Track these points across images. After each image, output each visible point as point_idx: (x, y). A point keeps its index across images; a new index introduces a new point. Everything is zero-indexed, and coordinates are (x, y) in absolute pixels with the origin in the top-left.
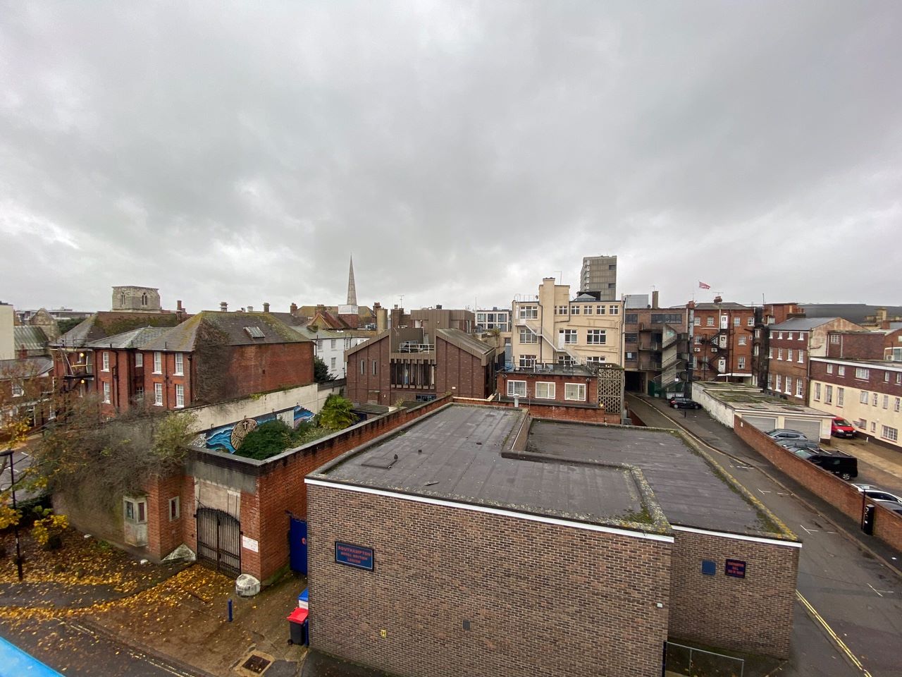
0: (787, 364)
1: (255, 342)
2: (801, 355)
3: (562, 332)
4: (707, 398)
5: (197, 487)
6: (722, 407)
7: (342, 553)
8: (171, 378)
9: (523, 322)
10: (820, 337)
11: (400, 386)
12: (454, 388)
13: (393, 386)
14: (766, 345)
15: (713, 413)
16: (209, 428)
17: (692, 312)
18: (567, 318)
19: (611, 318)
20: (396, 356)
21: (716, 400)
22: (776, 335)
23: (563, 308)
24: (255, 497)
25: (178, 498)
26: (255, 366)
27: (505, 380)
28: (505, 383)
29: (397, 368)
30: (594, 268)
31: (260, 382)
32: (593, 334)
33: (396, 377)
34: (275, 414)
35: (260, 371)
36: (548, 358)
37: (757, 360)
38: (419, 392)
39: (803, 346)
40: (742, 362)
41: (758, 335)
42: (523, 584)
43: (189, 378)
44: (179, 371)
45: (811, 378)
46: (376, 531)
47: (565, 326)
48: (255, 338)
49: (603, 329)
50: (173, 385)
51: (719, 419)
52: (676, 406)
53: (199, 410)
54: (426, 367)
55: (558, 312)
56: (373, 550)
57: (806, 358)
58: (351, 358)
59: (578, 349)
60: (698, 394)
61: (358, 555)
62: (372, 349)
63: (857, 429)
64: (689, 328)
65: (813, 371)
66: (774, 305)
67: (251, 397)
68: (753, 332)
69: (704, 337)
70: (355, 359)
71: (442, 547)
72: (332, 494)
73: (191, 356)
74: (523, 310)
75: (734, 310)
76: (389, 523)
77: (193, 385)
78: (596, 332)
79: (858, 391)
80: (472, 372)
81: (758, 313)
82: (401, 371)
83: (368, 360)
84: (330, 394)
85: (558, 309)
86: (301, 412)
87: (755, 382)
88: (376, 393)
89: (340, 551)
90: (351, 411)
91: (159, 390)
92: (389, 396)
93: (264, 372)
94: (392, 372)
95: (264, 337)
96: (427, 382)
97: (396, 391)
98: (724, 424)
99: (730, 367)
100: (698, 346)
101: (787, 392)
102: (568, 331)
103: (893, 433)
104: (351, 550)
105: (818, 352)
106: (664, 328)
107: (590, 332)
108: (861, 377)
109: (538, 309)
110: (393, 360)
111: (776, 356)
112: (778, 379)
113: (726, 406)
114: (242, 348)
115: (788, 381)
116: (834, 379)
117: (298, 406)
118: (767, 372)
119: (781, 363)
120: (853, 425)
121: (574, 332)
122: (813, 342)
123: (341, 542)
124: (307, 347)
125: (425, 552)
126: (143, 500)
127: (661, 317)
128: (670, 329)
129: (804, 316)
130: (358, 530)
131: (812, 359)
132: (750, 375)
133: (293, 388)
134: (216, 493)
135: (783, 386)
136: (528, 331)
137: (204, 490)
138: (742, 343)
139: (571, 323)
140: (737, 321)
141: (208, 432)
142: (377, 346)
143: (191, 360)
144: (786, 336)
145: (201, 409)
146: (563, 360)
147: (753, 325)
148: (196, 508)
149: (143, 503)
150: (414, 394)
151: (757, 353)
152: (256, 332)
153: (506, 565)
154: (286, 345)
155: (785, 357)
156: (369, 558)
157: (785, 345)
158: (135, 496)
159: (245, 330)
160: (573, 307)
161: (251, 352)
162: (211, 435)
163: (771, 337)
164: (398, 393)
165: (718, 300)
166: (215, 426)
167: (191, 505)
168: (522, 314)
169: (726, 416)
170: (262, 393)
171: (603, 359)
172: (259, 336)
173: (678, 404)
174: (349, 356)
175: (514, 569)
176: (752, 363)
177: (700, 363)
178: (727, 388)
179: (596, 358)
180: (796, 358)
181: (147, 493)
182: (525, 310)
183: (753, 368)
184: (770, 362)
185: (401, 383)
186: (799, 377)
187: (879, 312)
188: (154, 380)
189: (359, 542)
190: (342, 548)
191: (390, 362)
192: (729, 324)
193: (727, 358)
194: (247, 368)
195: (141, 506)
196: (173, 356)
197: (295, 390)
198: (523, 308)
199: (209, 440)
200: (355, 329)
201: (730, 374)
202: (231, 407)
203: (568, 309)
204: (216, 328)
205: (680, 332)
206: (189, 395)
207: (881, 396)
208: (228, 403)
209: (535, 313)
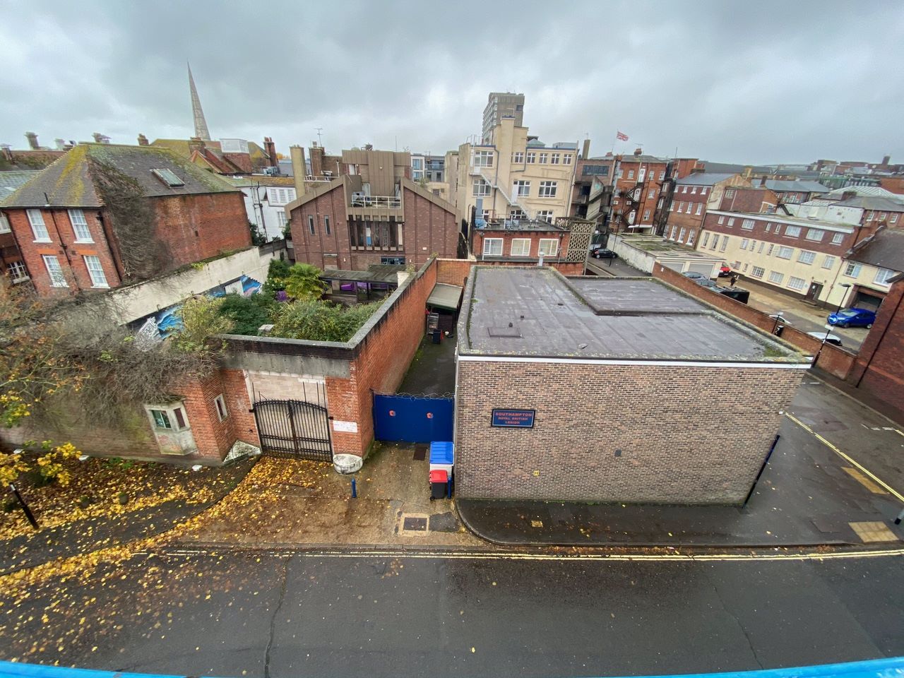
0: (686, 217)
1: (175, 192)
2: (700, 207)
3: (516, 183)
4: (625, 248)
5: (247, 380)
6: (643, 256)
7: (499, 418)
8: (71, 248)
9: (477, 171)
10: (719, 192)
11: (361, 248)
12: (425, 248)
13: (354, 248)
14: (669, 198)
15: (631, 261)
16: (156, 310)
17: (619, 164)
18: (521, 168)
19: (565, 169)
20: (355, 212)
21: (636, 249)
22: (681, 189)
23: (519, 156)
24: (350, 381)
25: (221, 396)
26: (186, 225)
27: (482, 238)
28: (482, 241)
29: (356, 226)
30: (502, 107)
31: (195, 247)
32: (545, 186)
33: (356, 239)
34: (223, 286)
35: (192, 232)
36: (502, 213)
37: (660, 212)
38: (385, 255)
39: (704, 200)
40: (648, 214)
41: (665, 189)
42: (677, 416)
43: (106, 246)
44: (81, 237)
45: (703, 228)
46: (541, 394)
47: (519, 177)
48: (173, 186)
49: (554, 181)
50: (78, 257)
51: (637, 266)
52: (598, 256)
53: (137, 289)
54: (392, 224)
55: (514, 159)
56: (535, 411)
57: (704, 210)
58: (295, 214)
59: (529, 202)
60: (614, 244)
61: (518, 417)
62: (322, 202)
63: (732, 269)
64: (613, 180)
65: (708, 222)
66: (682, 160)
67: (192, 267)
68: (661, 186)
69: (623, 190)
70: (300, 216)
71: (608, 399)
72: (491, 368)
73: (100, 213)
74: (477, 156)
75: (651, 164)
76: (555, 386)
77: (118, 258)
78: (549, 184)
79: (740, 239)
80: (445, 231)
81: (669, 168)
82: (361, 231)
83: (318, 217)
84: (271, 259)
85: (514, 156)
86: (249, 282)
87: (653, 231)
88: (334, 257)
89: (497, 417)
90: (320, 278)
91: (54, 265)
92: (349, 260)
93: (197, 233)
94: (351, 230)
95: (183, 185)
96: (394, 242)
97: (357, 254)
98: (642, 271)
99: (639, 219)
100: (616, 199)
101: (680, 241)
102: (522, 183)
103: (761, 272)
104: (510, 414)
105: (713, 207)
106: (594, 181)
107: (542, 183)
108: (746, 227)
109: (495, 155)
110: (351, 217)
111: (676, 209)
112: (674, 229)
113: (647, 254)
114: (163, 201)
115: (683, 231)
116: (724, 229)
117: (244, 276)
118: (666, 223)
119: (680, 216)
120: (730, 267)
121: (528, 183)
122: (712, 197)
123: (498, 409)
124: (236, 198)
125: (590, 405)
126: (178, 405)
127: (601, 167)
128: (598, 181)
129: (703, 171)
130: (521, 396)
131: (708, 211)
132: (650, 226)
133: (234, 253)
134: (279, 384)
135: (676, 237)
136: (484, 182)
137: (259, 383)
138: (651, 196)
139: (526, 173)
140: (652, 174)
141: (157, 315)
142: (328, 198)
143: (101, 219)
144: (690, 190)
145: (139, 286)
146: (518, 213)
147: (662, 179)
148: (251, 403)
149: (180, 409)
150: (379, 256)
151: (660, 206)
152: (170, 177)
153: (666, 404)
154: (214, 196)
155: (685, 209)
156: (530, 418)
157: (688, 198)
158: (168, 403)
159: (154, 174)
160: (530, 154)
161: (175, 205)
162: (160, 319)
163: (676, 191)
164: (360, 256)
165: (638, 153)
166: (162, 307)
167: (243, 400)
168: (477, 160)
169: (646, 263)
170: (202, 261)
171: (551, 213)
172: (176, 183)
173: (600, 254)
174: (291, 211)
175: (674, 405)
176: (654, 216)
177: (616, 215)
178: (638, 238)
179: (545, 213)
180: (694, 210)
181: (181, 396)
182: (480, 156)
183: (655, 220)
184: (670, 215)
185: (361, 244)
186: (693, 228)
187: (746, 169)
188: (40, 251)
189: (519, 406)
190: (500, 414)
191: (348, 219)
192: (645, 178)
193: (637, 210)
194: (175, 229)
195: (177, 411)
196: (64, 214)
197: (237, 256)
198: (478, 153)
199: (159, 325)
200: (249, 174)
201: (637, 226)
202: (174, 281)
203: (524, 156)
204: (114, 169)
205: (605, 185)
206: (112, 270)
207: (759, 242)
208: (169, 276)
209: (490, 160)
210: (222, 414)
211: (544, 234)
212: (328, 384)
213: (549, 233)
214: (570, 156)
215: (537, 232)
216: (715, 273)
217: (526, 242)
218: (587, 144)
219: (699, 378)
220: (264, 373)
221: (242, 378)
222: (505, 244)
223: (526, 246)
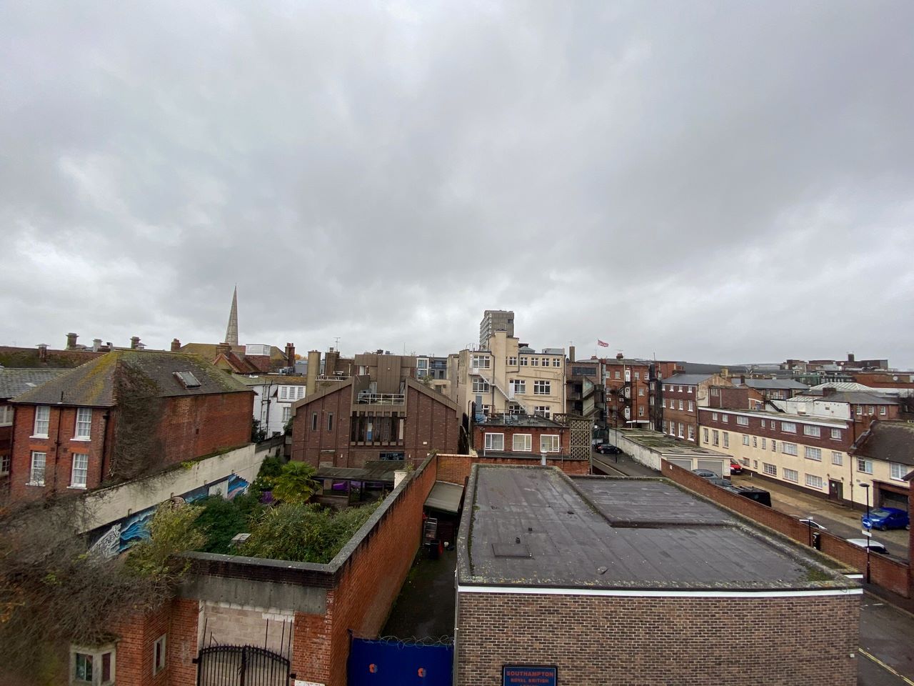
0: (680, 413)
1: (190, 392)
2: (691, 405)
3: (511, 382)
4: (627, 443)
5: (201, 615)
6: (648, 452)
7: (512, 680)
8: (65, 445)
9: (476, 371)
10: (704, 390)
11: (361, 444)
12: (425, 443)
13: (353, 443)
14: (659, 396)
15: (637, 457)
16: (125, 515)
17: (605, 366)
18: (516, 369)
19: (555, 370)
20: (359, 409)
21: (639, 445)
22: (668, 388)
23: (513, 360)
24: (324, 619)
25: (164, 637)
26: (189, 423)
27: (483, 433)
28: (483, 436)
29: (359, 421)
30: (495, 321)
31: (192, 445)
32: (539, 384)
33: (357, 434)
34: (207, 487)
35: (194, 430)
36: (500, 408)
37: (653, 408)
38: (384, 450)
39: (692, 398)
40: (642, 410)
41: (653, 387)
43: (100, 445)
44: (80, 434)
45: (700, 424)
46: (561, 642)
47: (514, 377)
48: (190, 387)
49: (548, 380)
50: (69, 454)
51: (644, 462)
52: (602, 452)
53: (115, 491)
54: (394, 419)
55: (509, 362)
56: (557, 667)
57: (695, 407)
58: (300, 412)
59: (526, 399)
60: (616, 439)
61: (536, 677)
62: (329, 399)
63: (742, 466)
64: (602, 380)
65: (702, 418)
66: (661, 362)
67: (181, 466)
68: (649, 385)
69: (613, 388)
70: (305, 413)
71: (645, 646)
72: (498, 602)
73: (108, 413)
74: (476, 359)
75: (635, 366)
76: (578, 628)
77: (108, 456)
78: (542, 383)
79: (740, 435)
80: (446, 425)
81: (652, 368)
82: (363, 426)
83: (323, 414)
84: (266, 456)
85: (509, 360)
86: (236, 481)
87: (652, 427)
88: (331, 453)
89: (508, 678)
90: (313, 478)
91: (40, 462)
92: (346, 456)
93: (197, 430)
94: (353, 426)
95: (199, 386)
96: (394, 436)
97: (355, 450)
98: (650, 468)
99: (634, 415)
100: (609, 396)
101: (680, 436)
102: (517, 382)
103: (773, 469)
104: (525, 674)
105: (703, 404)
106: (584, 380)
107: (536, 382)
108: (741, 423)
109: (491, 359)
110: (355, 413)
111: (668, 405)
112: (672, 425)
113: (651, 451)
114: (175, 401)
115: (681, 427)
116: (719, 425)
117: (233, 475)
118: (662, 419)
119: (673, 412)
120: (739, 463)
121: (523, 382)
122: (699, 395)
123: (510, 665)
124: (247, 398)
125: (625, 657)
126: (109, 649)
127: (588, 369)
128: (588, 380)
129: (684, 372)
130: (537, 645)
131: (700, 408)
132: (648, 422)
133: (229, 451)
134: (237, 620)
135: (676, 431)
136: (482, 380)
137: (214, 619)
138: (641, 394)
139: (520, 374)
140: (637, 375)
141: (123, 521)
142: (336, 397)
143: (107, 418)
144: (676, 389)
145: (117, 488)
146: (515, 408)
147: (648, 379)
148: (198, 649)
149: (109, 654)
150: (378, 452)
151: (653, 402)
152: (189, 378)
154: (225, 396)
155: (677, 406)
156: (551, 679)
157: (676, 396)
158: (100, 643)
159: (176, 376)
160: (522, 359)
161: (185, 405)
162: (126, 526)
163: (664, 389)
164: (358, 452)
165: (620, 357)
166: (133, 512)
167: (189, 644)
168: (475, 363)
169: (654, 460)
170: (193, 460)
171: (548, 409)
172: (193, 384)
173: (603, 449)
174: (297, 409)
176: (649, 412)
177: (611, 411)
178: (638, 434)
179: (542, 408)
180: (686, 407)
181: (117, 636)
182: (478, 359)
183: (650, 416)
184: (664, 412)
185: (361, 439)
186: (690, 424)
187: (723, 370)
188: (32, 447)
189: (535, 660)
190: (513, 673)
191: (351, 415)
192: (631, 378)
193: (631, 407)
194: (178, 426)
195: (106, 659)
196: (72, 412)
197: (231, 454)
198: (476, 357)
199: (123, 534)
200: (265, 373)
201: (634, 421)
202: (157, 483)
203: (517, 360)
204: (139, 372)
205: (595, 384)
206: (97, 470)
207: (759, 439)
208: (154, 477)
209: (487, 363)
210: (158, 663)
211: (544, 430)
212: (297, 623)
213: (548, 429)
214: (558, 360)
215: (537, 428)
216: (727, 470)
217: (527, 437)
218: (572, 350)
219: (745, 613)
220: (223, 605)
221: (196, 611)
222: (506, 439)
223: (528, 442)
